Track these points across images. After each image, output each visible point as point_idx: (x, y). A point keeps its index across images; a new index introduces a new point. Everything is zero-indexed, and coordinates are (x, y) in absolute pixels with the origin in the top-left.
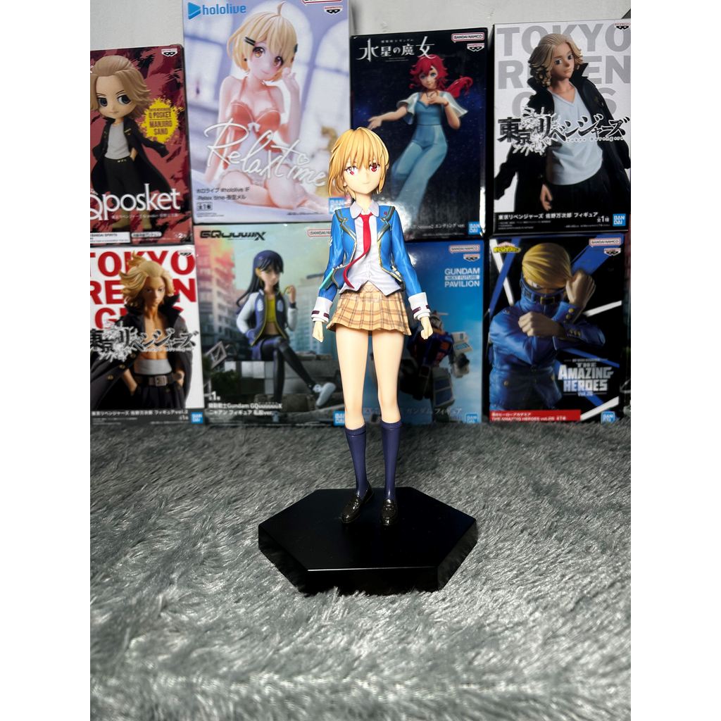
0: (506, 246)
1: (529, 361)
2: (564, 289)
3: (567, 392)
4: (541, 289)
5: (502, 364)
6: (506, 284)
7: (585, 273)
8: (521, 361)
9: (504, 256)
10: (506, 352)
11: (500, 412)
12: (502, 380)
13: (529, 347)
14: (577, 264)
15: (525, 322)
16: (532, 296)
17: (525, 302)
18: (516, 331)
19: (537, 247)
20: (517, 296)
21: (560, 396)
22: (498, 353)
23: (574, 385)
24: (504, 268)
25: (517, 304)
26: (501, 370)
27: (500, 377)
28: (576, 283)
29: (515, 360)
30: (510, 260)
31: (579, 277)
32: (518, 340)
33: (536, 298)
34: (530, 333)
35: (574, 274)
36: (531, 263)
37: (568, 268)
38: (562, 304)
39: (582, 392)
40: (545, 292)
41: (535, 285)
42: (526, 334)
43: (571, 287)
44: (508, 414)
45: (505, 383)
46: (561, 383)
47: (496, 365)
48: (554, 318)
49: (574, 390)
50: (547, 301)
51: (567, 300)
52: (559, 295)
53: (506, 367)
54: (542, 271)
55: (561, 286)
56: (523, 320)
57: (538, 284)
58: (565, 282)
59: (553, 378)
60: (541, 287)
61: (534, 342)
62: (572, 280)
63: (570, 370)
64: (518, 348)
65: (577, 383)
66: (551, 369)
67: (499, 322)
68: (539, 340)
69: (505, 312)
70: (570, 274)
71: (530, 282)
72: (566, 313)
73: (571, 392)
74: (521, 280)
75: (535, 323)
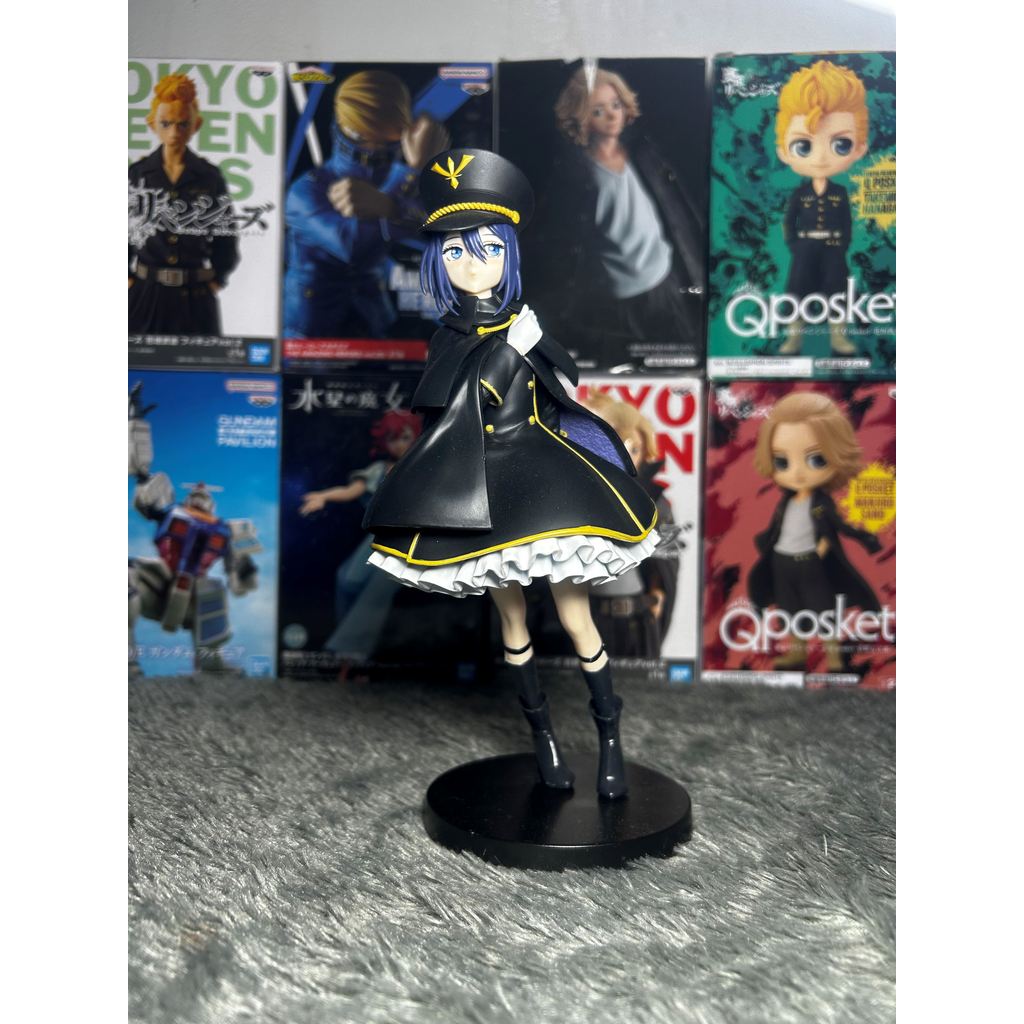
0: (313, 73)
1: (344, 256)
2: (398, 144)
3: (405, 312)
4: (364, 142)
5: (303, 261)
6: (311, 133)
7: (432, 119)
8: (331, 256)
9: (308, 87)
10: (308, 241)
11: (298, 341)
12: (304, 287)
13: (344, 234)
14: (421, 104)
15: (339, 194)
16: (351, 152)
17: (339, 162)
18: (324, 207)
19: (359, 76)
20: (327, 152)
21: (393, 317)
22: (298, 244)
23: (416, 301)
24: (308, 106)
25: (327, 165)
26: (303, 272)
27: (300, 284)
28: (418, 135)
29: (322, 256)
30: (317, 93)
31: (423, 126)
32: (327, 222)
33: (357, 156)
34: (347, 211)
35: (415, 121)
36: (350, 101)
37: (405, 110)
38: (397, 168)
39: (428, 312)
40: (370, 146)
41: (354, 135)
42: (338, 213)
43: (411, 140)
44: (311, 346)
45: (309, 293)
46: (394, 295)
47: (294, 263)
48: (384, 189)
49: (415, 308)
50: (374, 161)
51: (404, 161)
52: (393, 152)
53: (309, 267)
54: (365, 113)
55: (394, 137)
56: (337, 191)
57: (361, 134)
58: (400, 131)
59: (382, 286)
60: (364, 138)
61: (353, 227)
62: (413, 129)
63: (410, 274)
64: (327, 235)
65: (420, 298)
66: (378, 271)
67: (301, 193)
68: (360, 223)
69: (308, 177)
70: (408, 119)
71: (347, 130)
72: (401, 182)
73: (411, 312)
74: (334, 127)
75: (355, 195)
